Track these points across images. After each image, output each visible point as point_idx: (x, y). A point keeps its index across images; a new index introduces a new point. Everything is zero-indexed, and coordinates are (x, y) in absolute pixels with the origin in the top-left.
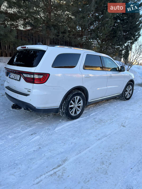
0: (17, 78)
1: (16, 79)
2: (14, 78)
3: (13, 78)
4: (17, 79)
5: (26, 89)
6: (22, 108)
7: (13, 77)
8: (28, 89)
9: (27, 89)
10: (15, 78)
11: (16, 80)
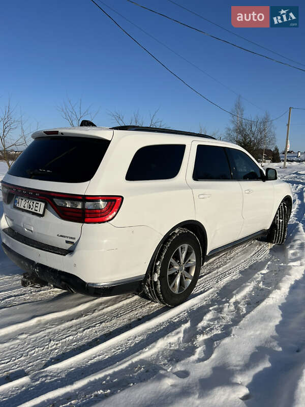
0: (36, 209)
1: (33, 210)
2: (28, 209)
3: (26, 208)
4: (38, 212)
5: (61, 236)
6: (49, 284)
7: (26, 206)
8: (67, 237)
9: (65, 237)
10: (30, 210)
11: (34, 213)
